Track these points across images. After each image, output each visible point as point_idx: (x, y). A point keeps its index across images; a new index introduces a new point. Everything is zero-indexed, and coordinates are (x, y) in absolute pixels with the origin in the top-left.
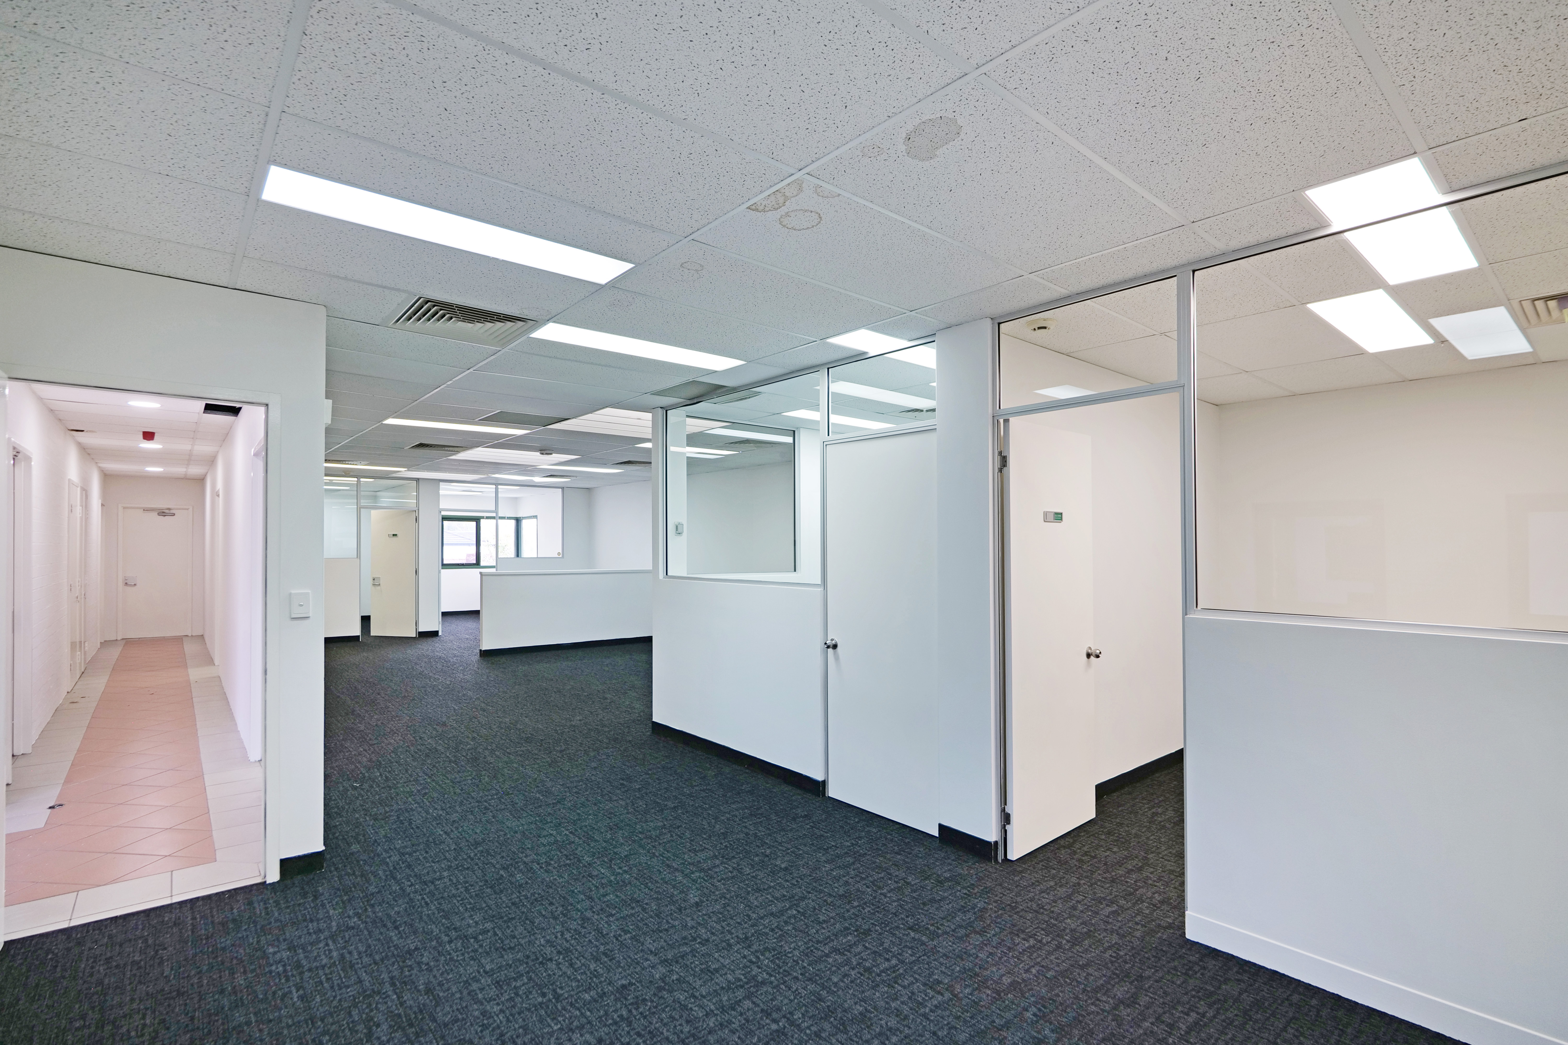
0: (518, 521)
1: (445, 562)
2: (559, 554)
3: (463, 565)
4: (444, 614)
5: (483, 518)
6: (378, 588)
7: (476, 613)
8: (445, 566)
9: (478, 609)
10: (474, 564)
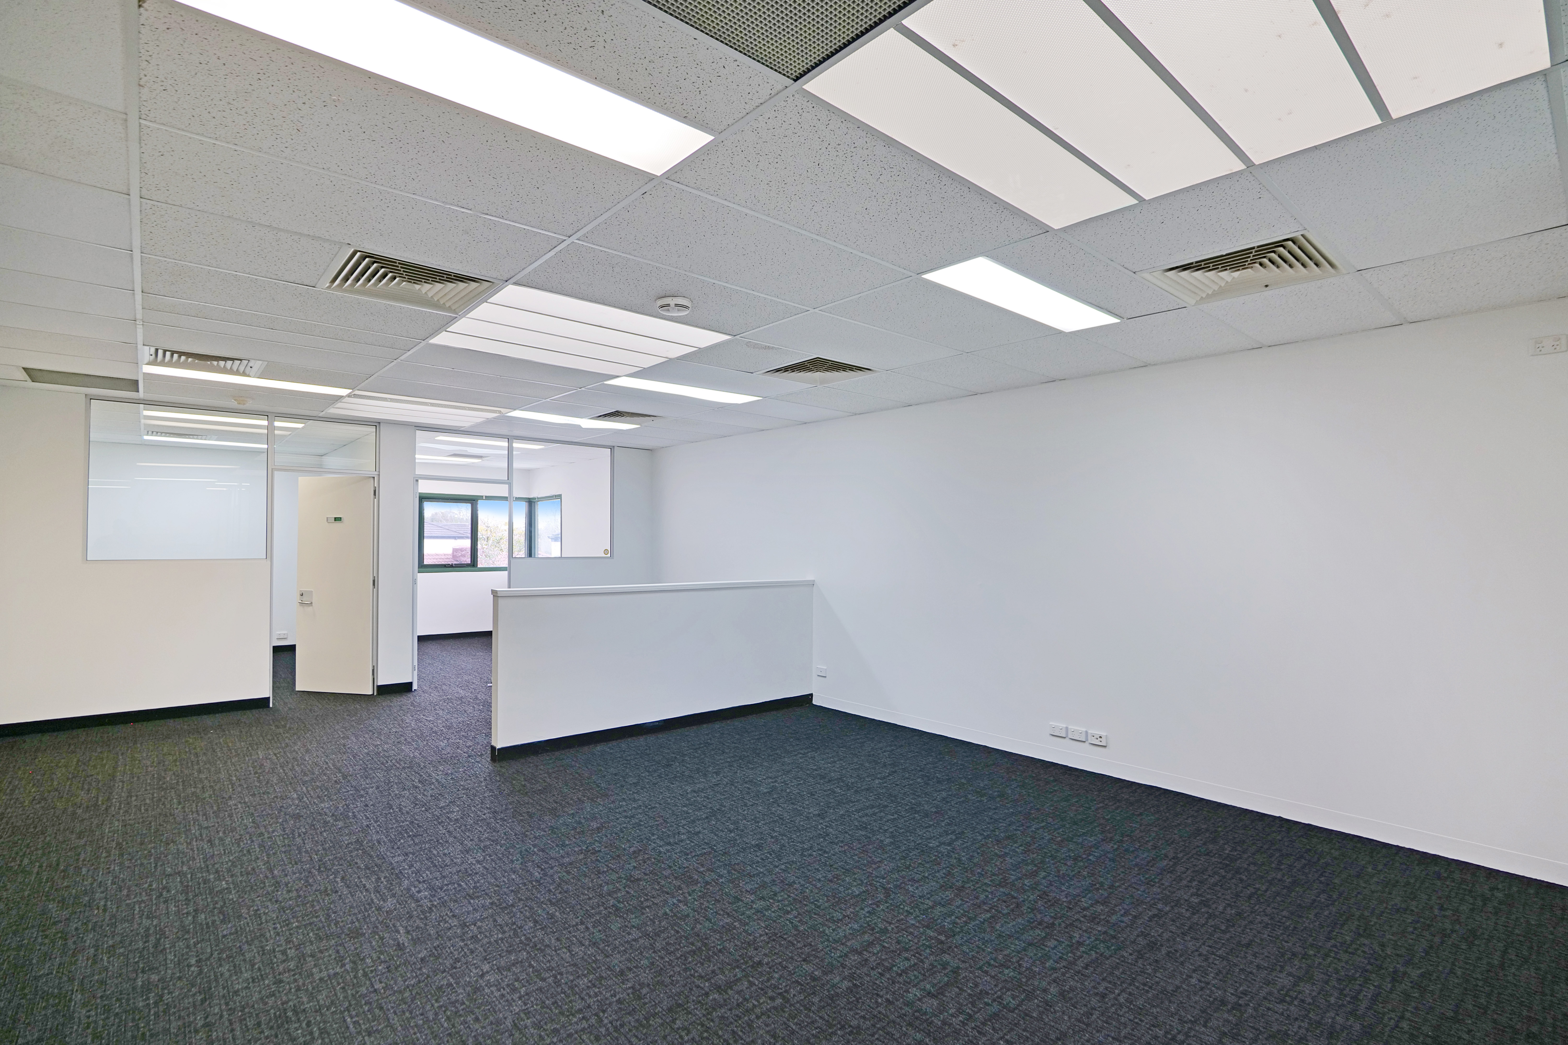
0: (531, 503)
1: (427, 562)
2: (606, 551)
3: (451, 566)
4: (422, 639)
5: (481, 497)
6: (310, 609)
7: (489, 634)
8: (423, 567)
9: (489, 628)
10: (467, 565)
